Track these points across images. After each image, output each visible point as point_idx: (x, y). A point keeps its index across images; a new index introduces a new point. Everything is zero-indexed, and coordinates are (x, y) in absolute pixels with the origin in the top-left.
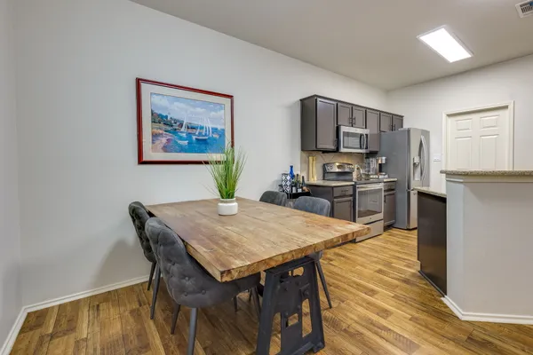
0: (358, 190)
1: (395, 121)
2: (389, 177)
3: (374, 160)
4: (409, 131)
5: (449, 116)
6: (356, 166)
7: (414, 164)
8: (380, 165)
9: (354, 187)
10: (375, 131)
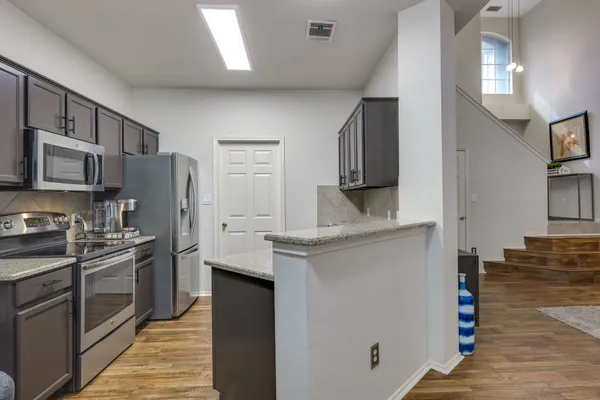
0: (84, 274)
1: (148, 138)
2: (141, 234)
3: (113, 204)
4: (173, 157)
5: (221, 142)
6: (73, 217)
7: (182, 210)
8: (126, 214)
9: (75, 269)
10: (115, 152)
